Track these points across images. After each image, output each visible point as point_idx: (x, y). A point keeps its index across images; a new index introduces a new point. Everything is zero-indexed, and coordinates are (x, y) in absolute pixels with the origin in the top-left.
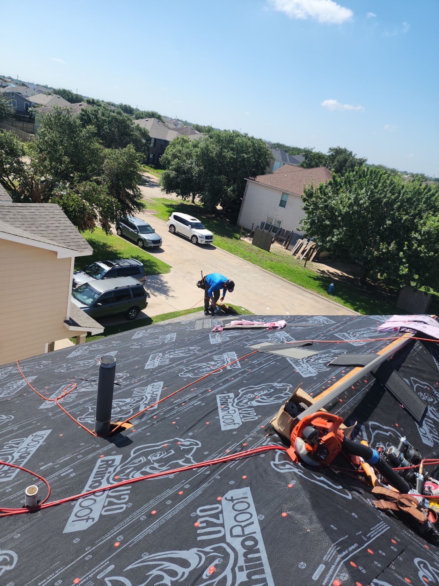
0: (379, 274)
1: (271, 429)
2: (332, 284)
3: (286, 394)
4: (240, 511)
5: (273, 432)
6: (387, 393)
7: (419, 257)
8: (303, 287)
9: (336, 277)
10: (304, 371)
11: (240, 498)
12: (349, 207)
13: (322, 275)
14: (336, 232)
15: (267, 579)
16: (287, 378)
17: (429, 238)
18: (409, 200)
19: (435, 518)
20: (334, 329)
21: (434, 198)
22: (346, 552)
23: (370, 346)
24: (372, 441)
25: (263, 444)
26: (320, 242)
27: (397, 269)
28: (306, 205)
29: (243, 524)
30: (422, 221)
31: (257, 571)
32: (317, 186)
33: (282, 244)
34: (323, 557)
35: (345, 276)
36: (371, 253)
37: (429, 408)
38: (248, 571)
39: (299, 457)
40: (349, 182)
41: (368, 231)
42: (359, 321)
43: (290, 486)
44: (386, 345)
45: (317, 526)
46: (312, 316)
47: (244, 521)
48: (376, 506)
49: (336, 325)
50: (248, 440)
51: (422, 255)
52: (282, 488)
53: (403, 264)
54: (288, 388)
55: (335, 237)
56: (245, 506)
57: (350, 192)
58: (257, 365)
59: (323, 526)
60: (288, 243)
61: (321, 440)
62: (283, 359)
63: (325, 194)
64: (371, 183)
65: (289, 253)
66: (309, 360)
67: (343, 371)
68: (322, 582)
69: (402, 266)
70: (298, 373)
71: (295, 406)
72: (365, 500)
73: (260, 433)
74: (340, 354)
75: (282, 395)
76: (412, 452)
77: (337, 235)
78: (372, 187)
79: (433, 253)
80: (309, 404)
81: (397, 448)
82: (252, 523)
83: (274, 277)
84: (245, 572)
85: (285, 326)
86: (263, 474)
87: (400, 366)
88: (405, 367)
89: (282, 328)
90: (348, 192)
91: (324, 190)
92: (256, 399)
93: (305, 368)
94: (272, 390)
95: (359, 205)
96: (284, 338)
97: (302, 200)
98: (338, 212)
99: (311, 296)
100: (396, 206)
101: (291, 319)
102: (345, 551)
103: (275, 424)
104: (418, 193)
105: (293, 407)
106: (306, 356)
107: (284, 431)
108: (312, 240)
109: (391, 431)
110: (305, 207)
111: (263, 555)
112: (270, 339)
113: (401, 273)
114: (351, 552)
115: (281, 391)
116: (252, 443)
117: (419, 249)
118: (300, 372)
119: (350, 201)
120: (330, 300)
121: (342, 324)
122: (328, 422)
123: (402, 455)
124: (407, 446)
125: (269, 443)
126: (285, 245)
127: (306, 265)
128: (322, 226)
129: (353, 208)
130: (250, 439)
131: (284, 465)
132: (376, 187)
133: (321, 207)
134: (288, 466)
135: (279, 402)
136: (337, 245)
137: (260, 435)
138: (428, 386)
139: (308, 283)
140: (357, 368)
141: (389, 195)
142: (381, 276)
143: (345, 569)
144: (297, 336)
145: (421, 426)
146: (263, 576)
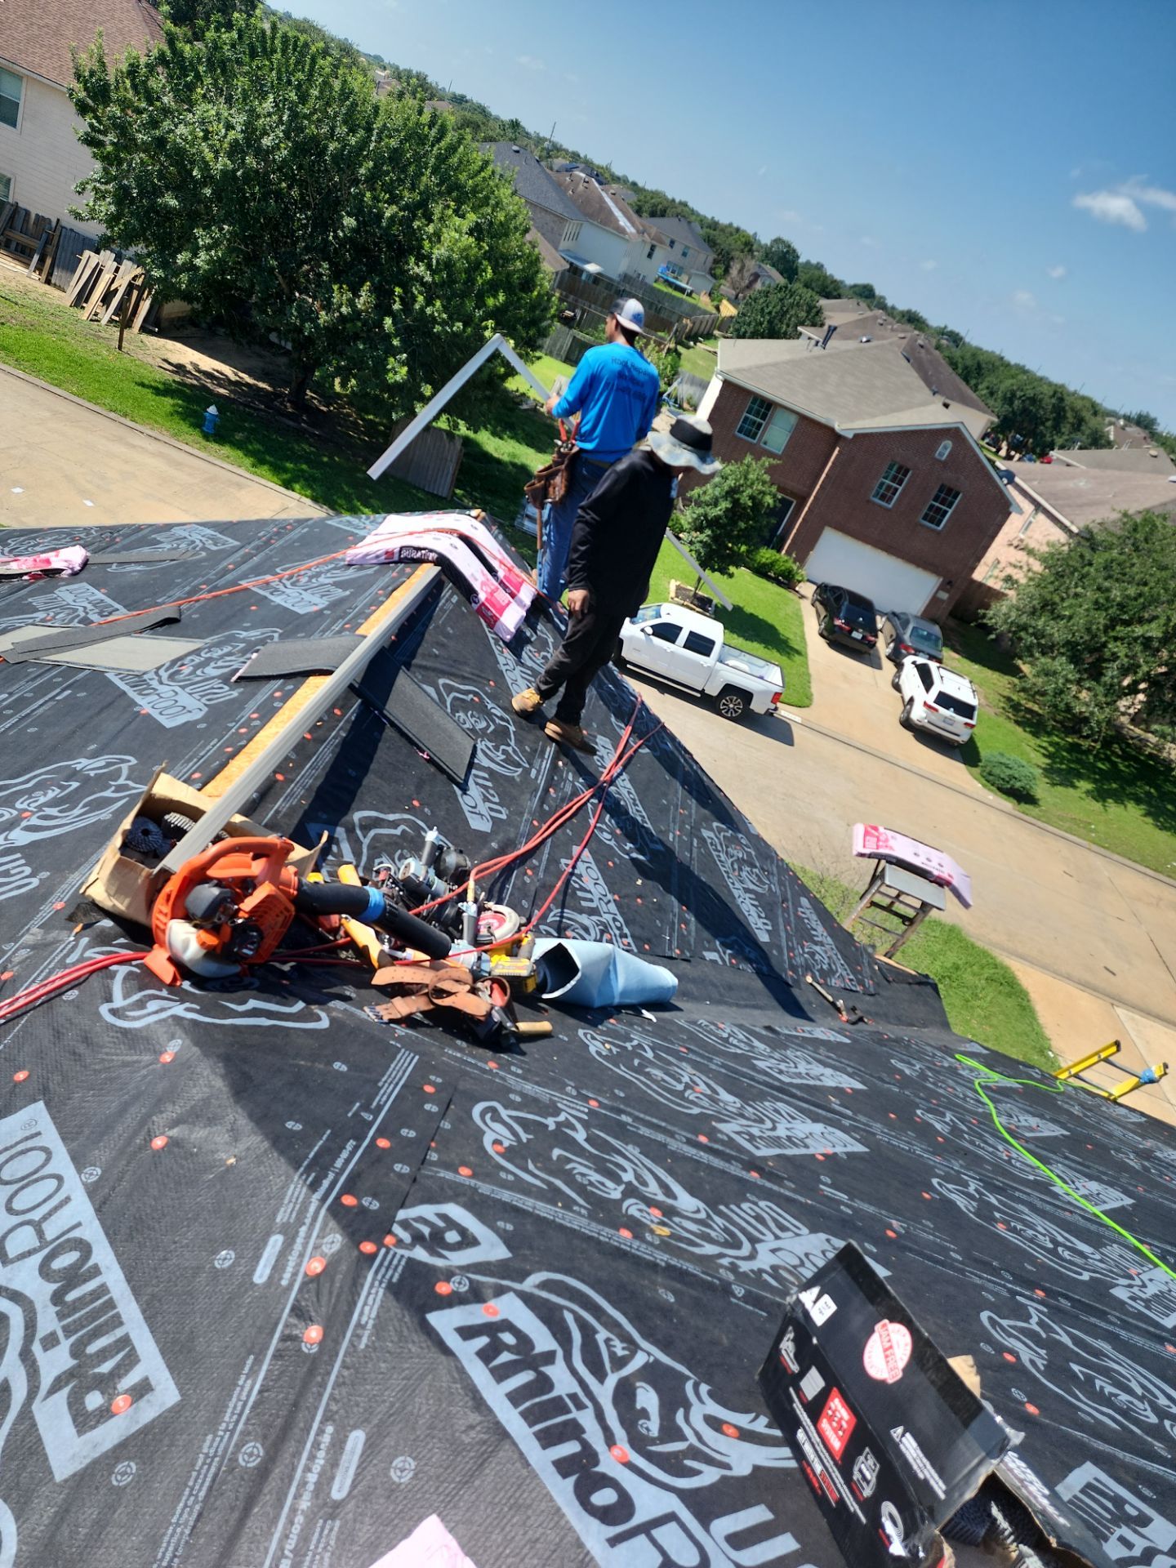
0: (337, 381)
1: (85, 911)
2: (212, 410)
3: (119, 789)
4: (23, 1178)
5: (95, 915)
6: (389, 732)
7: (430, 334)
8: (125, 415)
9: (220, 386)
10: (166, 708)
11: (17, 1143)
12: (230, 155)
13: (177, 378)
14: (202, 237)
15: (132, 1336)
16: (115, 737)
17: (451, 281)
18: (395, 155)
19: (505, 993)
20: (238, 565)
21: (454, 160)
22: (331, 1176)
23: (339, 612)
24: (364, 859)
25: (68, 961)
26: (158, 267)
27: (381, 369)
28: (91, 125)
29: (36, 1215)
30: (431, 229)
31: (101, 1326)
32: (117, 64)
33: (27, 265)
34: (275, 1215)
35: (247, 385)
36: (309, 315)
37: (479, 746)
38: (73, 1339)
39: (183, 970)
40: (220, 65)
41: (294, 244)
42: (302, 538)
43: (167, 1058)
44: (377, 603)
45: (254, 1141)
46: (168, 527)
47: (39, 1205)
48: (386, 1019)
49: (242, 552)
50: (16, 960)
51: (437, 329)
52: (144, 1072)
53: (394, 352)
54: (125, 767)
55: (203, 255)
56: (35, 1159)
57: (229, 100)
58: (8, 707)
59: (267, 1136)
60: (49, 261)
61: (239, 910)
62: (96, 679)
63: (151, 97)
64: (289, 82)
65: (60, 298)
66: (178, 672)
67: (278, 694)
68: (281, 1278)
69: (391, 360)
70: (148, 716)
71: (152, 827)
72: (358, 1012)
73: (54, 927)
74: (263, 642)
75: (108, 793)
76: (452, 859)
77: (208, 248)
78: (293, 96)
79: (460, 325)
80: (194, 814)
81: (420, 857)
82: (67, 1200)
83: (19, 382)
84: (65, 1345)
85: (85, 564)
86: (81, 1048)
87: (413, 655)
88: (424, 656)
89: (75, 574)
90: (222, 100)
91: (144, 83)
92: (24, 823)
93: (168, 699)
94: (75, 785)
95: (263, 154)
96: (90, 607)
97: (73, 109)
98: (200, 169)
99: (153, 446)
100: (362, 171)
101: (103, 540)
102: (326, 1176)
103: (99, 892)
104: (416, 136)
105: (146, 832)
106: (167, 659)
107: (128, 907)
108: (130, 259)
109: (405, 821)
110: (87, 134)
111: (114, 1278)
112: (41, 615)
113: (391, 378)
114: (343, 1170)
115: (102, 781)
116: (29, 966)
117: (429, 310)
118: (155, 714)
119: (232, 135)
120: (211, 459)
121: (259, 549)
122: (255, 858)
123: (432, 871)
124: (440, 848)
125: (88, 954)
126: (39, 268)
127: (124, 344)
128: (157, 213)
129: (243, 159)
130: (24, 953)
131: (141, 1004)
132: (303, 98)
133: (144, 143)
134: (153, 1006)
135: (102, 817)
136: (213, 285)
137: (53, 935)
138: (476, 694)
139: (138, 403)
140: (312, 680)
141: (341, 130)
142: (343, 385)
143: (332, 1224)
144: (131, 595)
145: (464, 789)
146: (119, 1333)
